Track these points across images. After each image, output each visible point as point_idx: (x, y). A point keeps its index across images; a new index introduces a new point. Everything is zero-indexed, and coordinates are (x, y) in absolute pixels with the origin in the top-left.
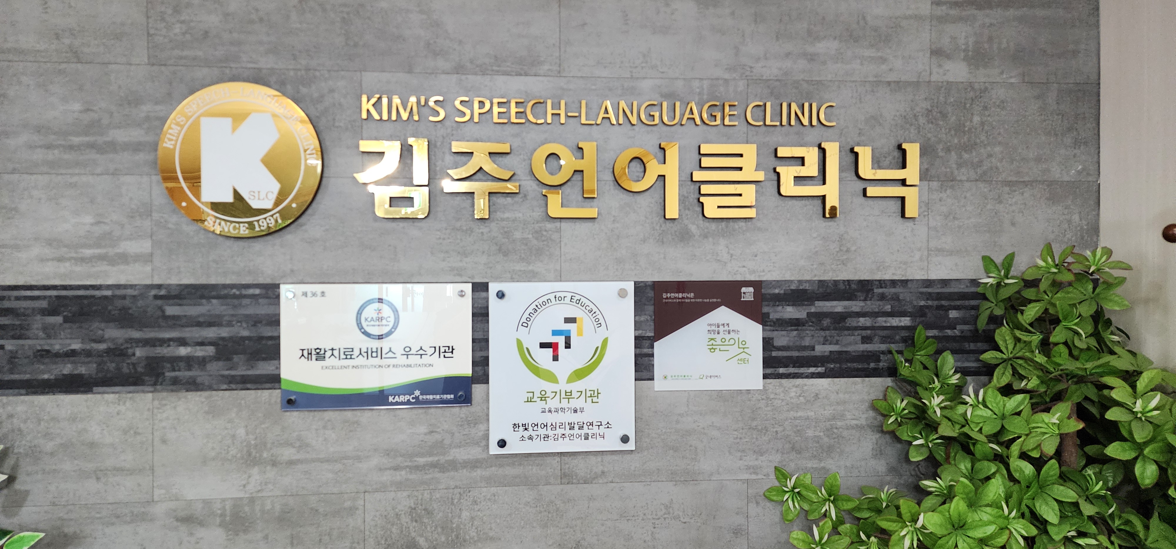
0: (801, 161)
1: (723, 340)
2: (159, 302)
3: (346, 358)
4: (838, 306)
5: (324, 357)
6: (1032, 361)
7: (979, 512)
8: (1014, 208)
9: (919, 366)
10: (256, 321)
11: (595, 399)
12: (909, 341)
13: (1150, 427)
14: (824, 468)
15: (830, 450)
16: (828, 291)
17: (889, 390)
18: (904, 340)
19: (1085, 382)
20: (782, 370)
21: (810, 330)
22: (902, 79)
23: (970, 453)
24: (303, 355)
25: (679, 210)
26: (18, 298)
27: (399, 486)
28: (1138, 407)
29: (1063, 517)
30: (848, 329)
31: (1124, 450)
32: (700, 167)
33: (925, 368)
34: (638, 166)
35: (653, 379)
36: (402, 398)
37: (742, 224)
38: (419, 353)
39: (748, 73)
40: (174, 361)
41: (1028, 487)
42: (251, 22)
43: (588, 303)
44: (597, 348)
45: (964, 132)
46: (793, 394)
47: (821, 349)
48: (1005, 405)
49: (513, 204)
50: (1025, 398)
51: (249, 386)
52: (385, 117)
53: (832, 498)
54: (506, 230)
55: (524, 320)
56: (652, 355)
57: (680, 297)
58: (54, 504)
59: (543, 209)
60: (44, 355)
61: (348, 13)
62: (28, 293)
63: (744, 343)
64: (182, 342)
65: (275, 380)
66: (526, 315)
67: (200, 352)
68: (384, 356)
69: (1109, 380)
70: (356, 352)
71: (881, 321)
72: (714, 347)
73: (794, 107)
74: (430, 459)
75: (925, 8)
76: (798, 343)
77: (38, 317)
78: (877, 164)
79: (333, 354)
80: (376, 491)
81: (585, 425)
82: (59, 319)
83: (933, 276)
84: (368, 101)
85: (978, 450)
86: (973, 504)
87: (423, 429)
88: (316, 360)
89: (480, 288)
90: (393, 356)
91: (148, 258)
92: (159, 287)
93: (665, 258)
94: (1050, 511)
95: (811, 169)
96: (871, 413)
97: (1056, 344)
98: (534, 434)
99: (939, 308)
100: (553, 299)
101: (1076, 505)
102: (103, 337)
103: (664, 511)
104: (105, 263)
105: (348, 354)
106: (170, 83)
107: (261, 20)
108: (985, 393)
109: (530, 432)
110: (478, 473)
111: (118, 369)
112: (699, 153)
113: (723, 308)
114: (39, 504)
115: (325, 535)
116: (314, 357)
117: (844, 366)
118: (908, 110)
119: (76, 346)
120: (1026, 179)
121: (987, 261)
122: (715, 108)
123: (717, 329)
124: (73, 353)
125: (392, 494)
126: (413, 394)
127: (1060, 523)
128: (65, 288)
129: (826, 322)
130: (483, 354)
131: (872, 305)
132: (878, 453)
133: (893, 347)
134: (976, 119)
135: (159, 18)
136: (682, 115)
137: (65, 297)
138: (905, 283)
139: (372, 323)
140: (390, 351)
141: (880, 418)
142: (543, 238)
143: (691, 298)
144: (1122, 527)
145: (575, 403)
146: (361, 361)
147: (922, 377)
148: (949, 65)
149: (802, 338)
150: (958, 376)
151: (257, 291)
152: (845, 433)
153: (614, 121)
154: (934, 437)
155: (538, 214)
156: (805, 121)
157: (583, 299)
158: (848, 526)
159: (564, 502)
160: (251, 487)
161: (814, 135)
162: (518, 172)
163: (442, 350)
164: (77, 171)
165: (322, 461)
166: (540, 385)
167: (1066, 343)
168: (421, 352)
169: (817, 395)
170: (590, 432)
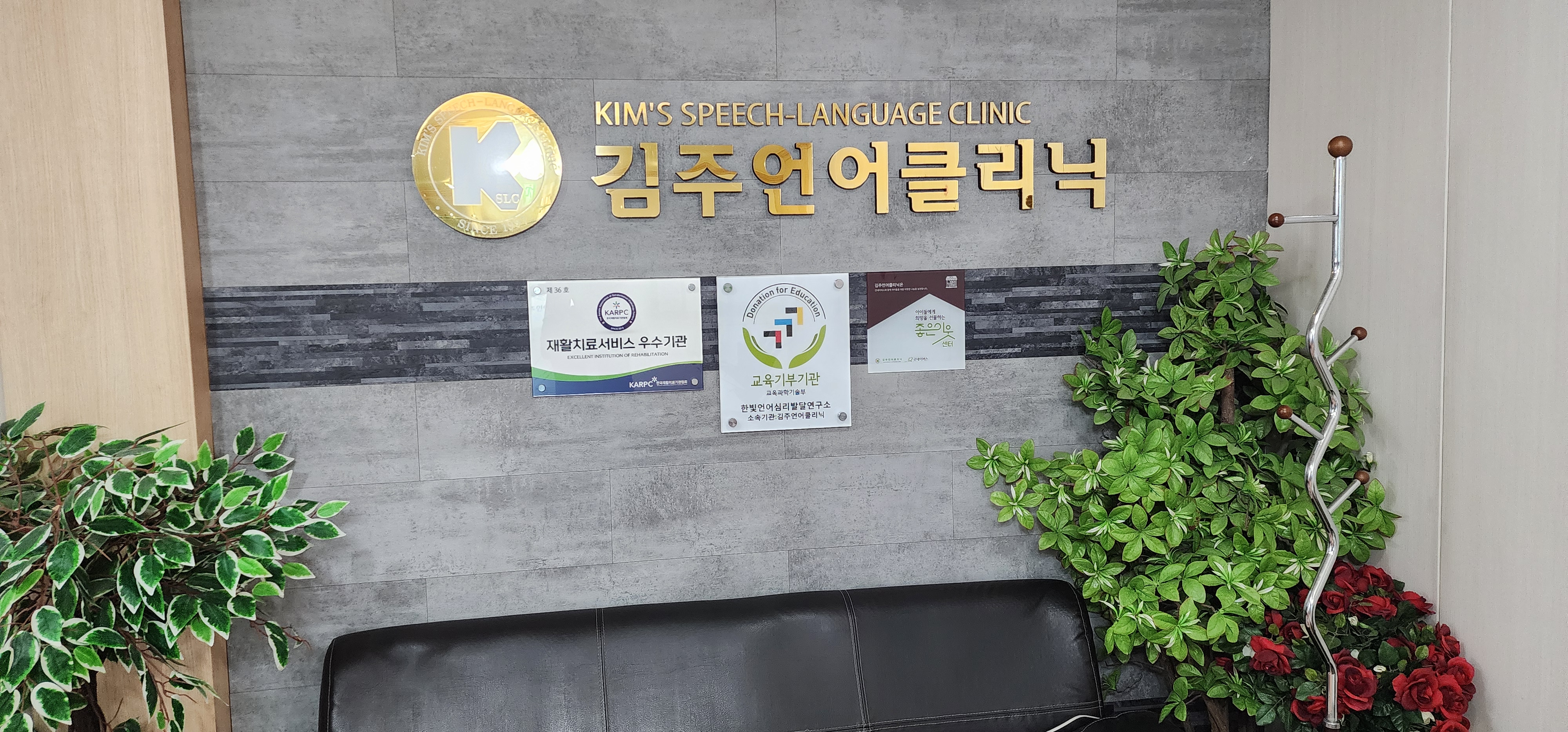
0: (1000, 157)
1: (930, 325)
2: (417, 300)
3: (590, 349)
4: (1033, 292)
5: (570, 348)
6: (1200, 333)
7: (1146, 456)
8: (1191, 197)
9: (1105, 343)
10: (506, 316)
11: (815, 382)
12: (1097, 322)
13: (1287, 382)
14: (1020, 439)
15: (1025, 422)
16: (1024, 277)
17: (1079, 366)
18: (1092, 321)
19: (1241, 350)
20: (982, 352)
21: (1008, 314)
22: (1092, 78)
23: (1144, 414)
24: (550, 346)
25: (889, 205)
26: (288, 298)
27: (641, 463)
28: (1278, 365)
29: (1216, 460)
30: (1042, 312)
31: (1266, 402)
32: (908, 164)
33: (1111, 345)
34: (851, 164)
35: (866, 363)
36: (641, 384)
37: (946, 217)
38: (655, 342)
39: (950, 75)
40: (434, 354)
41: (1188, 437)
42: (490, 34)
43: (807, 294)
44: (816, 335)
45: (1147, 127)
46: (992, 373)
47: (1018, 332)
48: (1175, 372)
49: (736, 203)
50: (1191, 365)
51: (501, 375)
52: (617, 122)
53: (1027, 462)
54: (730, 227)
55: (749, 311)
56: (866, 341)
57: (891, 286)
58: (331, 486)
59: (765, 207)
60: (314, 350)
61: (579, 24)
62: (297, 293)
63: (948, 327)
64: (440, 336)
65: (525, 370)
66: (751, 306)
67: (456, 345)
68: (623, 346)
69: (1257, 346)
70: (598, 343)
71: (1072, 304)
72: (922, 332)
73: (993, 106)
74: (668, 439)
75: (1111, 11)
76: (997, 327)
77: (308, 315)
78: (1069, 158)
79: (577, 345)
80: (622, 467)
81: (806, 405)
82: (327, 317)
83: (1119, 262)
84: (602, 107)
85: (1151, 410)
86: (1141, 451)
87: (660, 412)
88: (563, 350)
89: (709, 282)
90: (632, 346)
91: (404, 259)
92: (416, 285)
93: (876, 251)
94: (1206, 455)
95: (1009, 164)
96: (1063, 388)
97: (1218, 318)
98: (761, 414)
99: (1124, 290)
100: (775, 292)
101: (1225, 448)
102: (367, 333)
103: (878, 480)
104: (366, 263)
105: (591, 345)
106: (418, 94)
107: (500, 32)
108: (1159, 363)
109: (758, 413)
110: (711, 450)
111: (383, 361)
112: (907, 151)
113: (930, 296)
114: (318, 486)
115: (576, 509)
116: (560, 348)
117: (1038, 346)
118: (1096, 107)
119: (344, 341)
120: (1202, 170)
121: (1167, 245)
122: (921, 108)
123: (924, 315)
124: (341, 348)
125: (635, 471)
126: (651, 380)
127: (1213, 466)
128: (330, 287)
129: (1023, 306)
130: (713, 343)
131: (1064, 290)
132: (1069, 424)
133: (1083, 328)
134: (1158, 114)
135: (406, 32)
136: (891, 115)
137: (332, 296)
138: (1094, 268)
139: (612, 316)
140: (629, 341)
141: (1070, 392)
142: (764, 234)
143: (900, 288)
144: (1265, 467)
145: (796, 386)
146: (603, 350)
147: (1108, 353)
148: (1133, 65)
149: (1001, 322)
150: (1139, 351)
151: (506, 288)
152: (1040, 407)
153: (828, 123)
154: (1116, 404)
155: (760, 210)
156: (1003, 120)
157: (802, 291)
158: (1041, 485)
159: (788, 475)
160: (507, 467)
161: (1010, 133)
162: (740, 173)
163: (676, 339)
164: (336, 179)
165: (571, 442)
166: (765, 370)
167: (1227, 317)
168: (657, 342)
169: (1014, 373)
170: (811, 412)
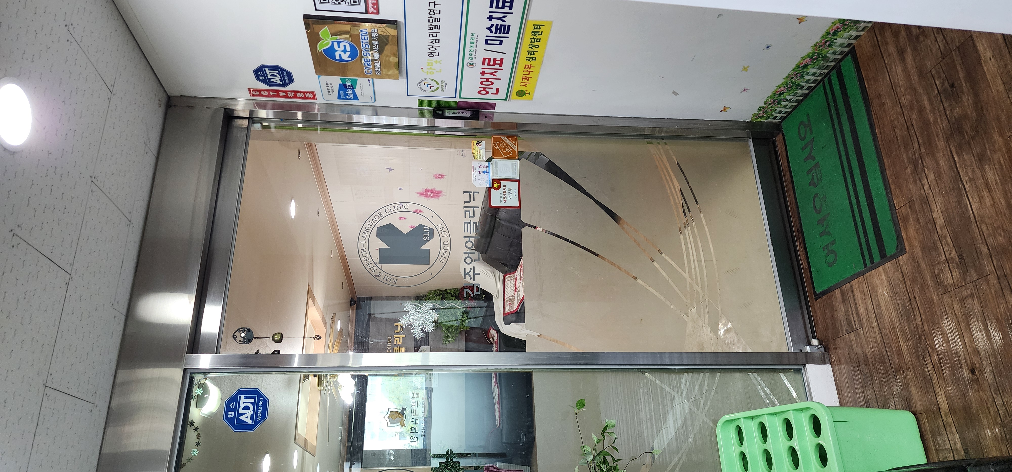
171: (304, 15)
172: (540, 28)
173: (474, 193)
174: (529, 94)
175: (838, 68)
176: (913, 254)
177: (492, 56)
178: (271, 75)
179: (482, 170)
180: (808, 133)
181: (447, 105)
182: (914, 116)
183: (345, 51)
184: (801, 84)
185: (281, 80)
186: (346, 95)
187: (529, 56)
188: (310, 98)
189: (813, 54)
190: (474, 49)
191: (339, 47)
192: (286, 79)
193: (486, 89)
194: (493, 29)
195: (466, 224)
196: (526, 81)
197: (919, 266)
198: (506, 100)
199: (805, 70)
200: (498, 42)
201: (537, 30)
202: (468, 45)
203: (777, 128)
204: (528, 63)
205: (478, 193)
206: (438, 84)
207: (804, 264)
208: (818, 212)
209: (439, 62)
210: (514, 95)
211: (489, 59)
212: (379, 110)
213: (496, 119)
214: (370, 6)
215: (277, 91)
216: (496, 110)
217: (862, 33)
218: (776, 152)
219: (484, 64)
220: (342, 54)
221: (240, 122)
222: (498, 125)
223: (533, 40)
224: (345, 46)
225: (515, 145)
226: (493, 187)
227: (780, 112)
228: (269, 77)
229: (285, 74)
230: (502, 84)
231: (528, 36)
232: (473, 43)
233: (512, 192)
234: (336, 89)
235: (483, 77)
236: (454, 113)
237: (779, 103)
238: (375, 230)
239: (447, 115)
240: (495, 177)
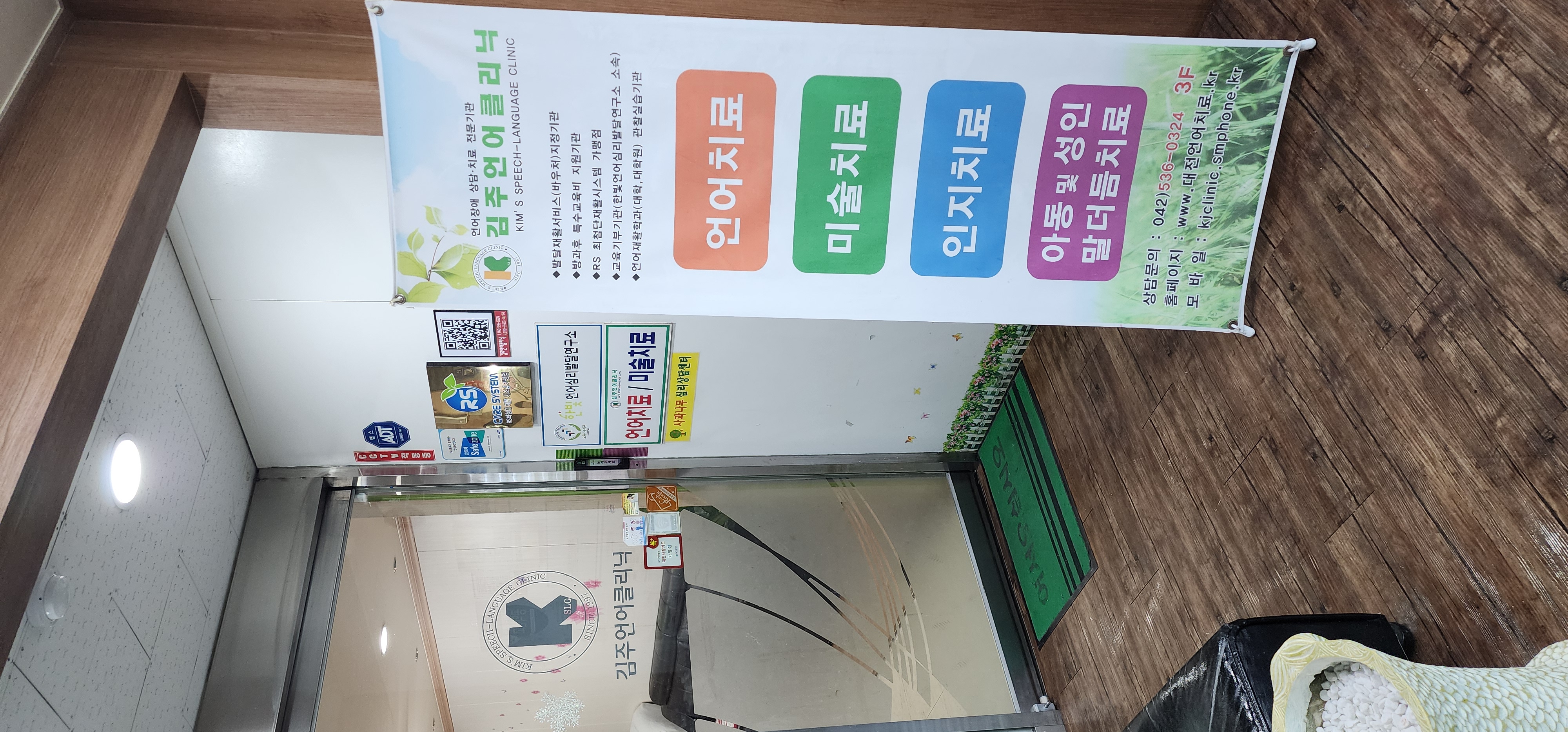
171: (428, 363)
172: (687, 361)
173: (626, 553)
174: (685, 434)
175: (1013, 385)
176: (1103, 567)
177: (638, 393)
178: (384, 434)
179: (635, 526)
180: (1002, 457)
181: (591, 454)
182: (1077, 423)
183: (471, 399)
184: (983, 405)
185: (394, 440)
186: (470, 451)
187: (679, 391)
188: (428, 459)
189: (984, 371)
190: (617, 387)
191: (465, 395)
192: (401, 437)
193: (635, 432)
194: (636, 364)
195: (617, 591)
196: (680, 420)
197: (1110, 579)
198: (659, 442)
199: (982, 389)
200: (643, 378)
201: (684, 362)
202: (610, 382)
203: (975, 458)
204: (679, 398)
205: (631, 553)
206: (579, 429)
207: (1023, 610)
208: (1024, 544)
209: (579, 404)
210: (667, 436)
211: (635, 397)
212: (509, 467)
213: (650, 466)
214: (501, 349)
215: (389, 453)
216: (649, 456)
217: (1025, 347)
218: (979, 486)
219: (629, 403)
220: (469, 402)
221: (340, 494)
222: (652, 473)
223: (681, 374)
224: (472, 393)
225: (674, 494)
226: (649, 545)
227: (973, 439)
228: (381, 436)
229: (400, 431)
230: (652, 425)
231: (675, 369)
232: (616, 380)
233: (673, 549)
234: (459, 444)
235: (630, 417)
236: (599, 463)
237: (968, 428)
238: (504, 606)
239: (591, 465)
240: (651, 534)
